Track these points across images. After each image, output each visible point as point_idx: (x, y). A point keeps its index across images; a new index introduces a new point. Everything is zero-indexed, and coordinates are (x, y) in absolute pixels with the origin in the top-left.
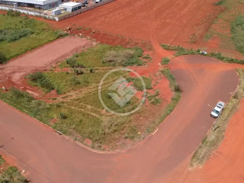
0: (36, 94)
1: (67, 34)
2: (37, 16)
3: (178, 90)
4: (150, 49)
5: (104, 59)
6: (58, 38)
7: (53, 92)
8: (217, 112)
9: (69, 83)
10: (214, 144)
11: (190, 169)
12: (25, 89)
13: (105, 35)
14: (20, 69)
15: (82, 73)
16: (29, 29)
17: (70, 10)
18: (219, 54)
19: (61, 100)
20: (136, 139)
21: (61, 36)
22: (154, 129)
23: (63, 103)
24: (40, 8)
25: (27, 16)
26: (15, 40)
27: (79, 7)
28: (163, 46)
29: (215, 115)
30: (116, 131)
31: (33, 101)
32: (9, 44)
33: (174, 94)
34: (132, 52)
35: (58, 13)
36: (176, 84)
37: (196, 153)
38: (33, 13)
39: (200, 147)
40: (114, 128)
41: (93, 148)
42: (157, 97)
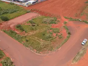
0: (18, 32)
1: (30, 12)
2: (20, 5)
3: (69, 33)
4: (60, 18)
5: (43, 21)
6: (27, 13)
7: (24, 32)
8: (84, 43)
9: (30, 29)
10: (82, 55)
11: (72, 63)
12: (14, 30)
13: (44, 12)
14: (13, 23)
15: (34, 26)
16: (17, 9)
17: (31, 3)
18: (86, 21)
19: (27, 35)
20: (52, 51)
21: (28, 12)
22: (59, 47)
23: (27, 36)
24: (21, 2)
25: (17, 5)
26: (12, 13)
27: (35, 2)
28: (64, 17)
29: (83, 44)
30: (45, 47)
31: (17, 35)
32: (10, 14)
33: (68, 35)
34: (53, 19)
35: (27, 4)
36: (69, 31)
37: (75, 58)
38: (19, 4)
39: (77, 56)
40: (44, 46)
41: (37, 53)
42: (61, 36)
